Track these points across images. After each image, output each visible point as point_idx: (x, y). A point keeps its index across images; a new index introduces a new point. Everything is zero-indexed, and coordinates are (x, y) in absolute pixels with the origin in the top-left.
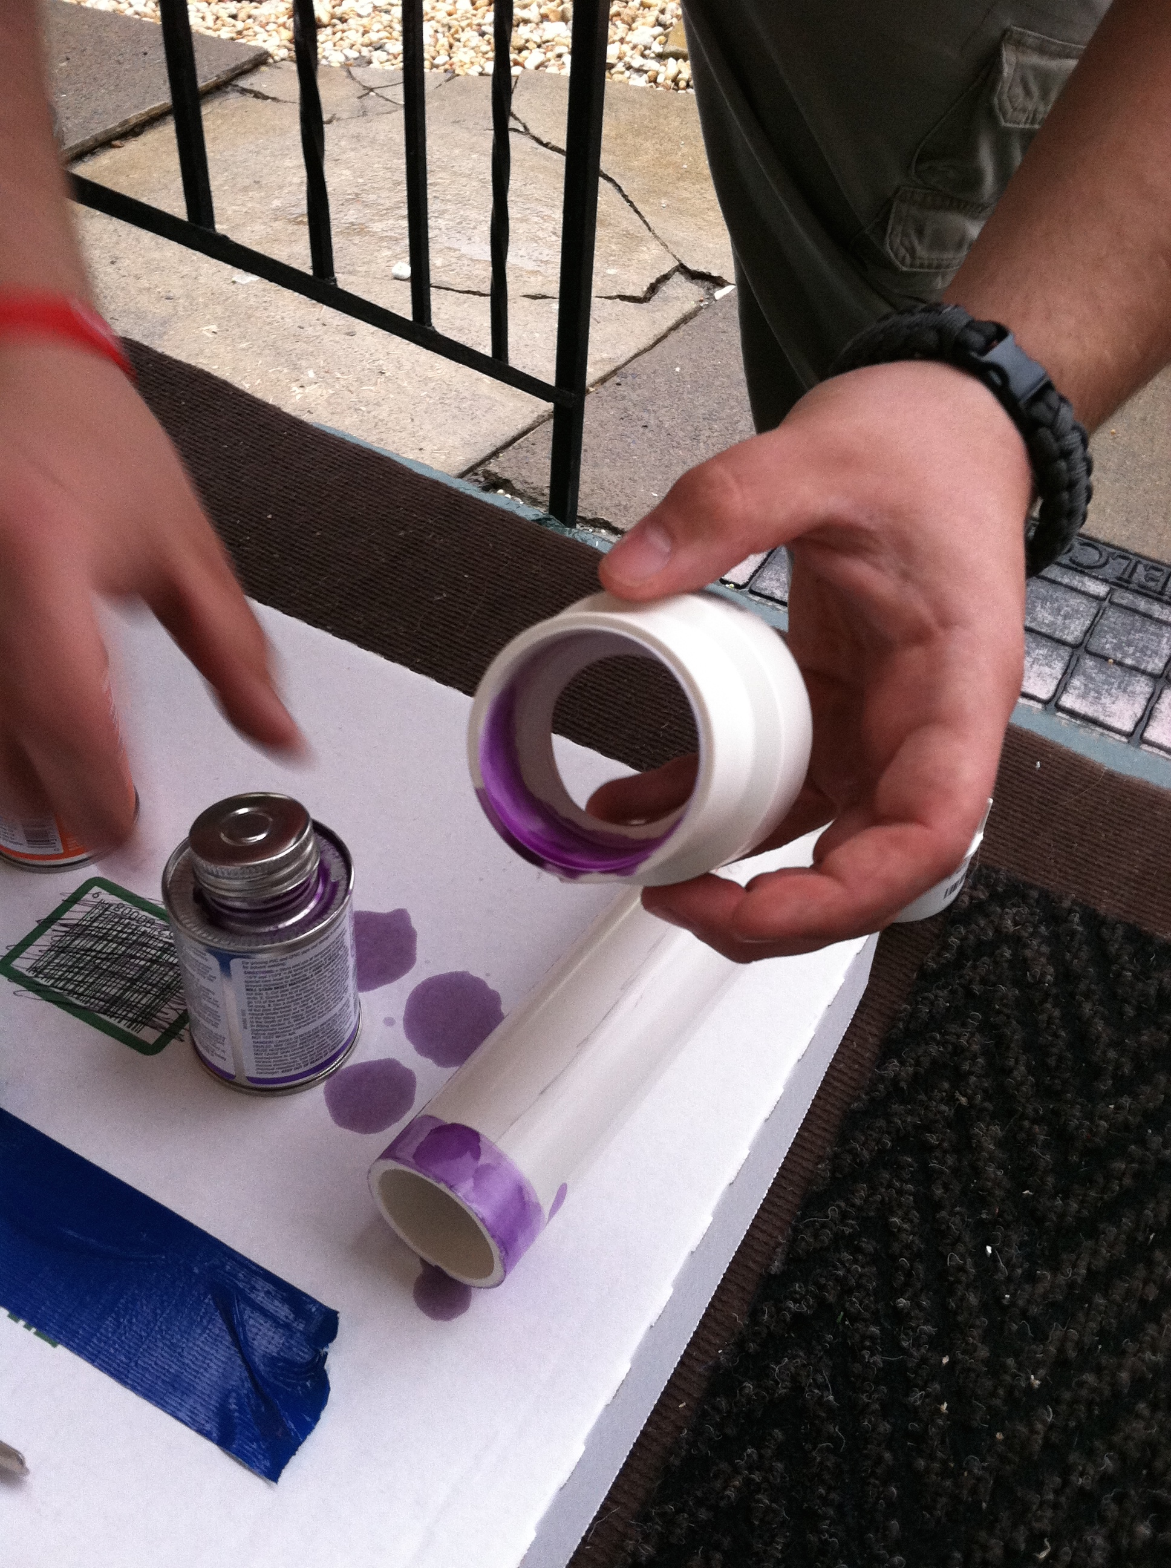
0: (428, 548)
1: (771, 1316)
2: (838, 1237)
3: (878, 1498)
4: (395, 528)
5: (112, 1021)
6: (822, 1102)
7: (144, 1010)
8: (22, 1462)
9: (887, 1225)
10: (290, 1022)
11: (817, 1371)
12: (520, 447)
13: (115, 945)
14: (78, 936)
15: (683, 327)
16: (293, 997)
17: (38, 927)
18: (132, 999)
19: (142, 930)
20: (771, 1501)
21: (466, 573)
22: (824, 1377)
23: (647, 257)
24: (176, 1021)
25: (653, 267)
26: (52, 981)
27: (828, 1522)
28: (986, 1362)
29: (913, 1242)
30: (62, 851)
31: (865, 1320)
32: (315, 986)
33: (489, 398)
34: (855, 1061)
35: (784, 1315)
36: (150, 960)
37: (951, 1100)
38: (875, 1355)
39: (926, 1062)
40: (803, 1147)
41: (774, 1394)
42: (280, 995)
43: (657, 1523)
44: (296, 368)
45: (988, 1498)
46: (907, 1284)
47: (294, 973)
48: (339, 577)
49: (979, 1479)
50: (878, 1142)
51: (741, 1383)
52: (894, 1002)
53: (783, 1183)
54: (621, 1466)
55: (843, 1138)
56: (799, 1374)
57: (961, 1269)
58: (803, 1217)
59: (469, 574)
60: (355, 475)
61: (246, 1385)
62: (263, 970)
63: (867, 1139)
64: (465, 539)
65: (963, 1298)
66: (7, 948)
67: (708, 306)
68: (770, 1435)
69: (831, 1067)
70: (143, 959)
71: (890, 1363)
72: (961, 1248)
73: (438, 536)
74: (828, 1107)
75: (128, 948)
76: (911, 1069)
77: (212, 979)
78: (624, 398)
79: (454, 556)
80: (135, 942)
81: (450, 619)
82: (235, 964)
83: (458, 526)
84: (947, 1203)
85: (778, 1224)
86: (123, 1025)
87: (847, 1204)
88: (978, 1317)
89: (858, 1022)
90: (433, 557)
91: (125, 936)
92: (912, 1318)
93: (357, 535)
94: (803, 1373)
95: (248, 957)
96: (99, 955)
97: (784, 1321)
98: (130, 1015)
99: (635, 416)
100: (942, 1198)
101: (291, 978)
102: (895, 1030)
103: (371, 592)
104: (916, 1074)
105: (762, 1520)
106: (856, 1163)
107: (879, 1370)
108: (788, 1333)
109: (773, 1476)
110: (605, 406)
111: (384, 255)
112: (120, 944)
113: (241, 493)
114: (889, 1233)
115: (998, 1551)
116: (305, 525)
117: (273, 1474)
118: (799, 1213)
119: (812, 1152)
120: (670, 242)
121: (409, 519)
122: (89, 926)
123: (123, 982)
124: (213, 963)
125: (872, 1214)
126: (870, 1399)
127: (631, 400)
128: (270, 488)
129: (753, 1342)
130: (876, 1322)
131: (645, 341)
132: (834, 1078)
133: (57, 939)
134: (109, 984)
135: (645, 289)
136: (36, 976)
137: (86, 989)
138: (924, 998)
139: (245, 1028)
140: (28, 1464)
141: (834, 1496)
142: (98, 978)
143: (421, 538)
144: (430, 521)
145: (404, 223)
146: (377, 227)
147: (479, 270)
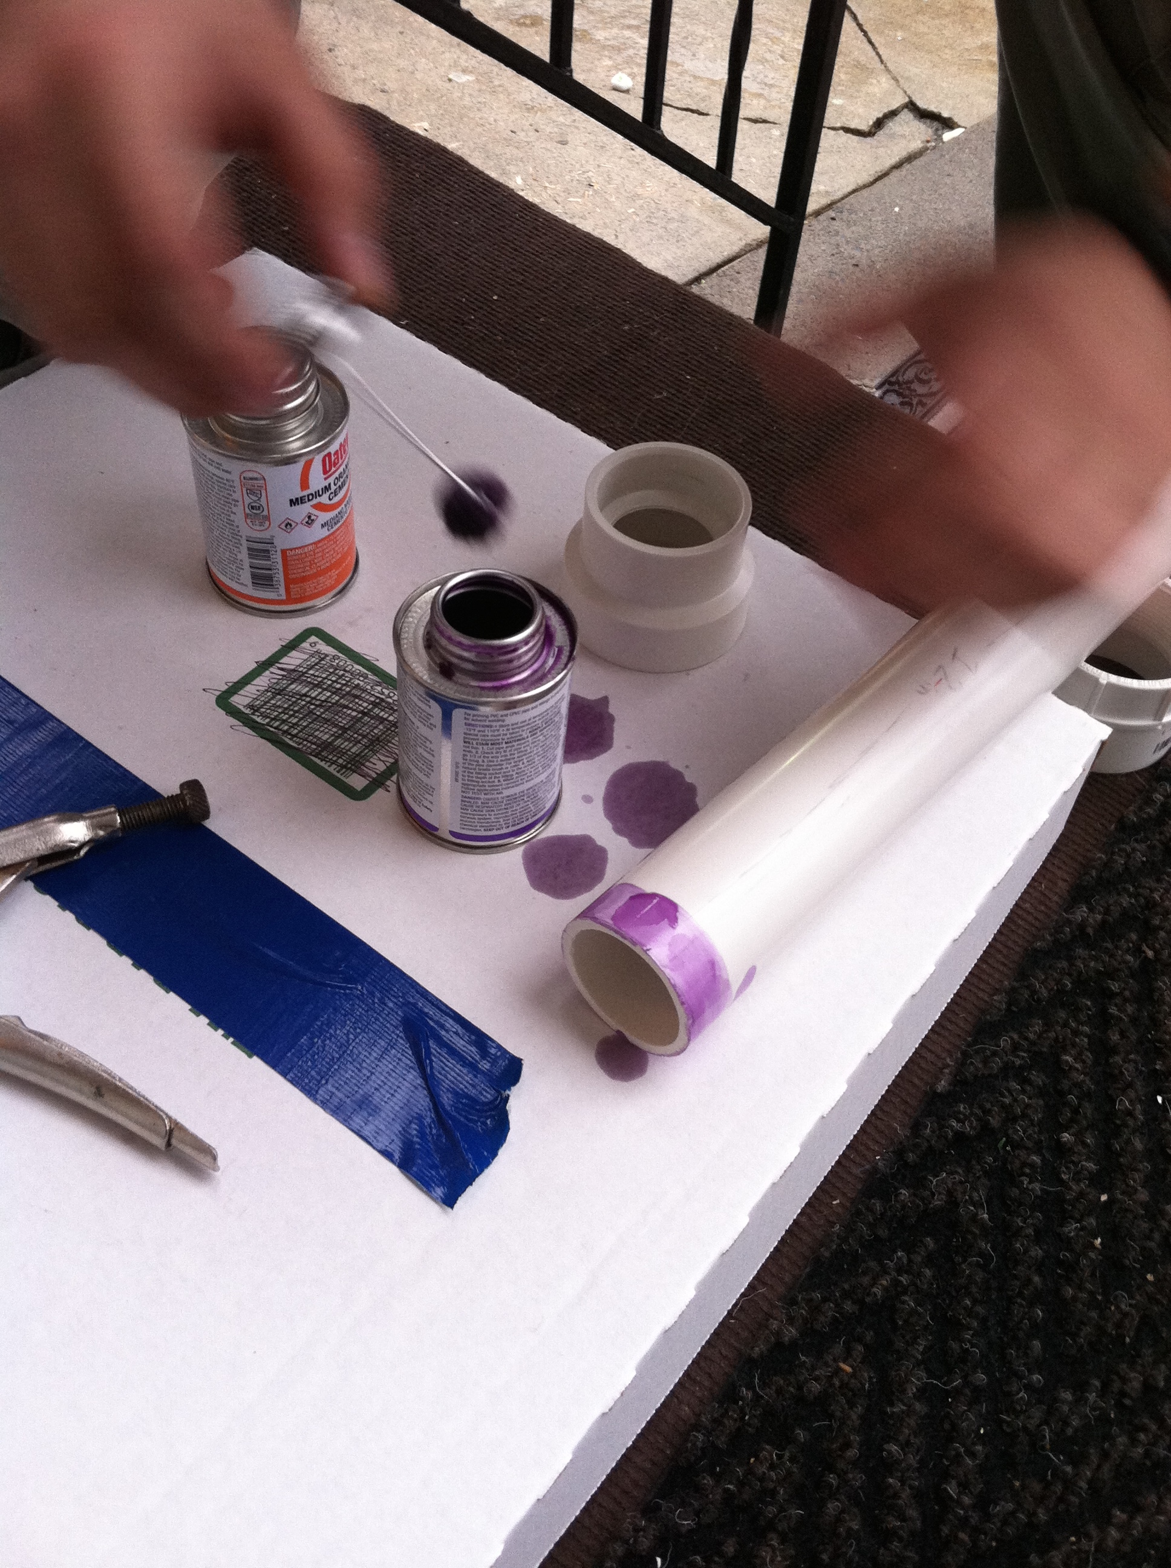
0: (651, 344)
1: (933, 1131)
2: (1007, 1068)
3: (1023, 1318)
4: (619, 321)
5: (322, 764)
6: (1003, 938)
7: (354, 759)
8: (215, 1158)
9: (1058, 1062)
10: (499, 781)
11: (974, 1189)
12: (725, 275)
13: (329, 694)
14: (294, 681)
15: (907, 166)
16: (506, 756)
17: (256, 669)
18: (342, 746)
19: (356, 683)
20: (918, 1304)
21: (689, 374)
22: (981, 1195)
23: (876, 90)
24: (383, 772)
25: (881, 101)
26: (268, 720)
27: (971, 1332)
28: (1145, 1206)
29: (1083, 1081)
30: (284, 598)
31: (1027, 1149)
32: (528, 748)
33: (698, 221)
34: (1041, 903)
35: (946, 1132)
36: (362, 712)
37: (1138, 951)
38: (1033, 1182)
39: (1116, 912)
40: (980, 978)
41: (930, 1203)
42: (494, 751)
43: (803, 1308)
44: (504, 172)
45: (1132, 1334)
46: (1072, 1120)
47: (511, 731)
48: (560, 365)
49: (1126, 1315)
50: (1058, 982)
51: (896, 1189)
52: (1088, 851)
53: (957, 1009)
54: (772, 1250)
55: (1022, 975)
56: (956, 1190)
57: (1130, 1113)
58: (975, 1042)
59: (692, 376)
60: (585, 264)
61: (429, 1113)
62: (482, 723)
63: (1047, 978)
64: (689, 339)
65: (1128, 1142)
66: (226, 684)
67: (934, 148)
68: (921, 1241)
69: (1017, 905)
70: (354, 710)
71: (1047, 1193)
72: (1132, 1094)
73: (663, 334)
74: (1010, 943)
75: (341, 698)
76: (1099, 917)
77: (432, 726)
78: (837, 233)
79: (677, 356)
80: (348, 693)
81: (668, 419)
82: (458, 714)
83: (684, 326)
84: (1122, 1050)
85: (947, 1046)
86: (332, 769)
87: (1019, 1037)
88: (1141, 1162)
89: (1049, 866)
90: (655, 354)
91: (338, 686)
92: (1074, 1153)
93: (581, 325)
94: (959, 1188)
95: (473, 709)
96: (314, 701)
97: (946, 1138)
98: (340, 761)
99: (846, 254)
100: (1119, 1044)
101: (508, 736)
102: (1087, 877)
103: (591, 384)
104: (1104, 922)
105: (906, 1321)
106: (1034, 1000)
107: (1036, 1197)
108: (949, 1150)
109: (920, 1281)
110: (817, 240)
111: (605, 64)
112: (333, 693)
113: (468, 272)
114: (1058, 1070)
115: (1136, 1385)
116: (529, 309)
117: (449, 1201)
118: (969, 1039)
119: (989, 984)
120: (902, 77)
121: (635, 313)
122: (306, 673)
123: (335, 730)
124: (436, 710)
125: (1045, 1050)
126: (1025, 1223)
127: (843, 236)
128: (497, 269)
129: (913, 1152)
130: (1039, 1152)
131: (865, 178)
132: (1019, 916)
133: (275, 681)
134: (322, 729)
135: (871, 123)
136: (253, 714)
137: (300, 732)
138: (1120, 850)
139: (457, 780)
140: (221, 1161)
141: (980, 1309)
142: (310, 723)
143: (646, 335)
144: (656, 318)
145: (627, 33)
146: (600, 35)
147: (700, 88)
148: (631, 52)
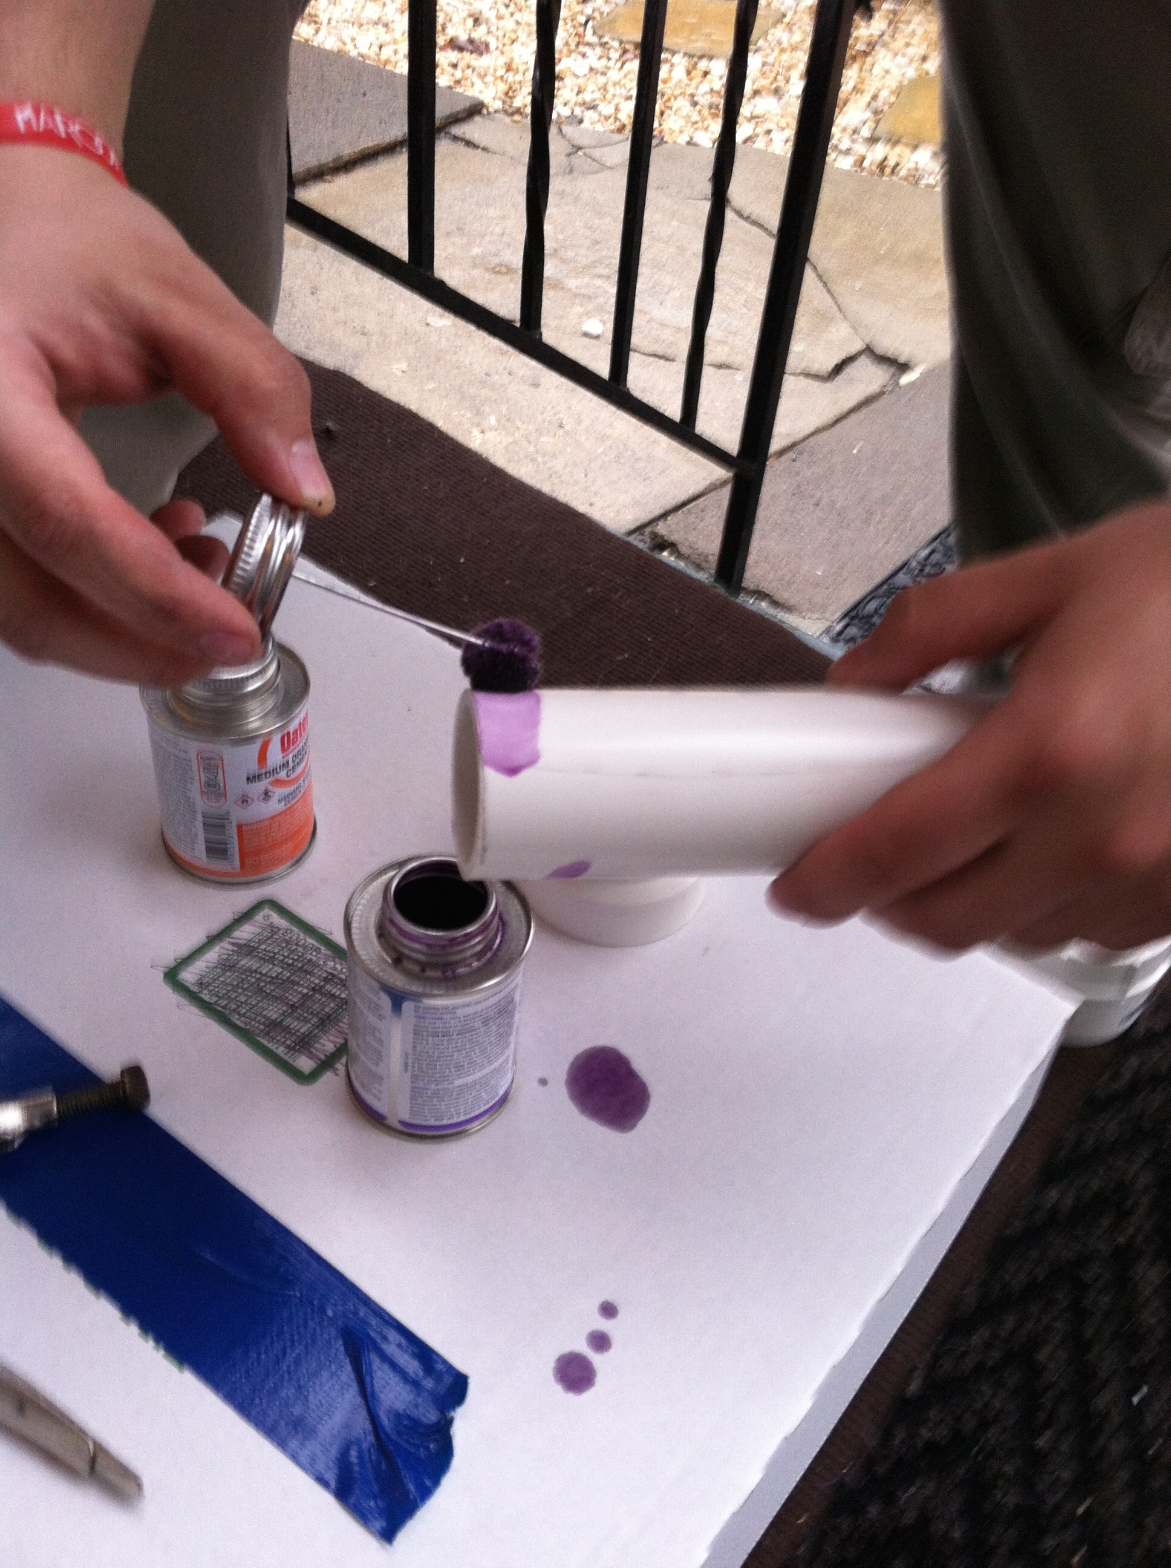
0: (614, 607)
1: (902, 1441)
2: (978, 1369)
4: (582, 585)
5: (270, 1045)
7: (303, 1039)
8: (139, 1486)
9: (1031, 1361)
10: (450, 1071)
12: (690, 512)
13: (280, 970)
14: (245, 957)
15: (866, 408)
16: (457, 1047)
17: (206, 941)
18: (292, 1026)
19: (308, 958)
21: (650, 636)
23: (835, 336)
24: (332, 1054)
25: (838, 347)
26: (216, 998)
30: (239, 870)
32: (481, 1038)
33: (664, 461)
35: (916, 1442)
36: (313, 989)
41: (898, 1523)
42: (445, 1042)
44: (478, 413)
46: (1047, 1425)
50: (1030, 1273)
51: (864, 1506)
52: (1057, 1130)
55: (993, 1266)
56: (926, 1505)
57: (1105, 1417)
58: (946, 1341)
59: (653, 638)
61: (368, 1438)
62: (433, 1015)
64: (650, 602)
65: (1105, 1447)
66: (174, 959)
67: (892, 390)
70: (305, 987)
72: (1106, 1395)
73: (625, 597)
75: (293, 974)
76: (1071, 1201)
77: (381, 1017)
78: (798, 474)
79: (640, 618)
80: (300, 969)
81: (629, 680)
82: (408, 1006)
84: (1097, 1346)
85: (917, 1346)
86: (280, 1051)
87: (991, 1333)
88: (1119, 1469)
89: (1017, 1147)
90: (617, 617)
91: (290, 961)
92: (1048, 1462)
93: (545, 588)
94: (931, 1505)
95: (421, 1001)
96: (264, 978)
97: (916, 1448)
98: (289, 1042)
99: (807, 493)
100: (1092, 1340)
101: (460, 1028)
102: (1056, 1160)
103: (554, 645)
104: (1075, 1206)
106: (1004, 1293)
108: (918, 1461)
110: (778, 480)
111: (576, 314)
112: (285, 969)
113: (436, 535)
114: (1033, 1370)
116: (495, 572)
117: (388, 1535)
118: (940, 1338)
119: (958, 1276)
120: (860, 323)
121: (598, 576)
122: (258, 947)
123: (284, 1008)
124: (386, 1002)
125: (1017, 1348)
127: (804, 477)
128: (465, 533)
129: (881, 1464)
133: (225, 957)
134: (271, 1008)
135: (831, 367)
136: (201, 991)
137: (248, 1011)
139: (406, 1070)
142: (260, 1001)
143: (608, 597)
144: (619, 583)
145: (598, 282)
146: (572, 283)
147: (667, 335)
148: (601, 300)
